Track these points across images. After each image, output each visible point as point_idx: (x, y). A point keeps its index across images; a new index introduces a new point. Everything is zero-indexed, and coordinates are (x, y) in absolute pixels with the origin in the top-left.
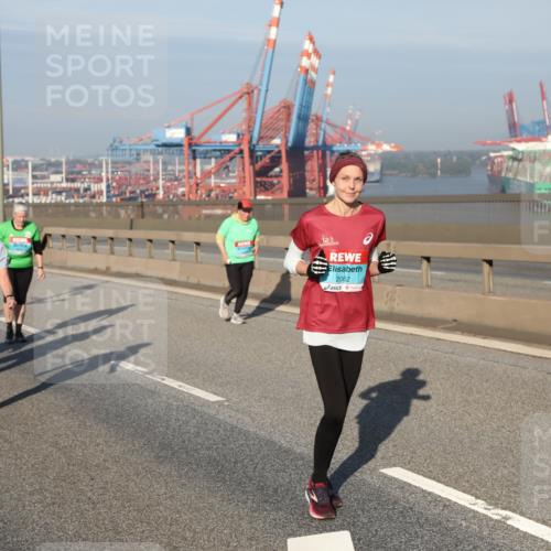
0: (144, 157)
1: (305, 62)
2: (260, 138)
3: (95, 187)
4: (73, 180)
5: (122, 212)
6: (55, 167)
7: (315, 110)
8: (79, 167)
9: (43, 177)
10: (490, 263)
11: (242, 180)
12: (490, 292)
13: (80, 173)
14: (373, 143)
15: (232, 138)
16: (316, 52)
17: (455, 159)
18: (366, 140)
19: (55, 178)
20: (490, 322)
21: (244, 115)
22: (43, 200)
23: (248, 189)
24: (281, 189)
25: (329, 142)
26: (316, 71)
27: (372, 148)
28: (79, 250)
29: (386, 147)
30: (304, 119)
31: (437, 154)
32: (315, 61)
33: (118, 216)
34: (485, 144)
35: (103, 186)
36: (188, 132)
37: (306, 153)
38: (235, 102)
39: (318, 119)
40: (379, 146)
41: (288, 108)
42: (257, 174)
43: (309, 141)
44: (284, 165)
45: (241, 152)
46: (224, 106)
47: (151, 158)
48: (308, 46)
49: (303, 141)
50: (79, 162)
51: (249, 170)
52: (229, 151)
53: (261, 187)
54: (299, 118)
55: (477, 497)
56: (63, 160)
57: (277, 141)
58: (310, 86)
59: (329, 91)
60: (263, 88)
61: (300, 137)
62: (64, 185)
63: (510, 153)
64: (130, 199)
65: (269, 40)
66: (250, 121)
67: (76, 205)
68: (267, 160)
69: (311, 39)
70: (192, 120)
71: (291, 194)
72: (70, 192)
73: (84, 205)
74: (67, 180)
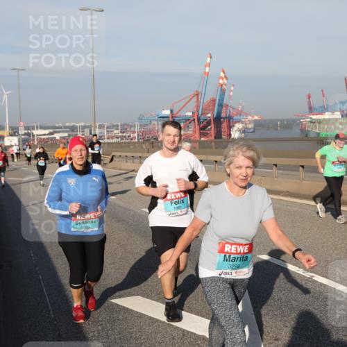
0: (153, 122)
1: (221, 81)
2: (202, 114)
3: (132, 135)
4: (124, 132)
5: (144, 146)
6: (116, 127)
7: (225, 101)
8: (126, 127)
9: (111, 131)
10: (303, 167)
11: (195, 132)
12: (303, 179)
13: (126, 129)
14: (250, 115)
15: (190, 114)
16: (226, 77)
17: (286, 123)
18: (247, 114)
19: (116, 132)
20: (303, 192)
21: (195, 104)
22: (111, 141)
23: (197, 135)
24: (211, 136)
25: (231, 115)
26: (225, 85)
27: (250, 118)
28: (126, 162)
29: (256, 118)
30: (221, 105)
31: (278, 120)
32: (225, 81)
33: (142, 147)
34: (298, 116)
35: (136, 135)
36: (172, 111)
37: (222, 120)
38: (191, 99)
39: (227, 106)
40: (253, 117)
41: (214, 101)
42: (201, 129)
43: (223, 115)
44: (212, 125)
45: (194, 120)
46: (186, 101)
47: (156, 123)
48: (222, 74)
49: (220, 115)
50: (126, 124)
51: (197, 127)
52: (189, 119)
53: (202, 135)
54: (219, 105)
55: (300, 268)
56: (120, 124)
57: (209, 115)
58: (223, 92)
59: (231, 93)
60: (203, 93)
61: (219, 113)
62: (120, 134)
63: (309, 120)
64: (147, 140)
65: (205, 73)
66: (198, 106)
67: (125, 143)
68: (205, 123)
69: (224, 72)
70: (173, 106)
71: (215, 138)
72: (122, 138)
73: (128, 143)
74: (121, 132)
